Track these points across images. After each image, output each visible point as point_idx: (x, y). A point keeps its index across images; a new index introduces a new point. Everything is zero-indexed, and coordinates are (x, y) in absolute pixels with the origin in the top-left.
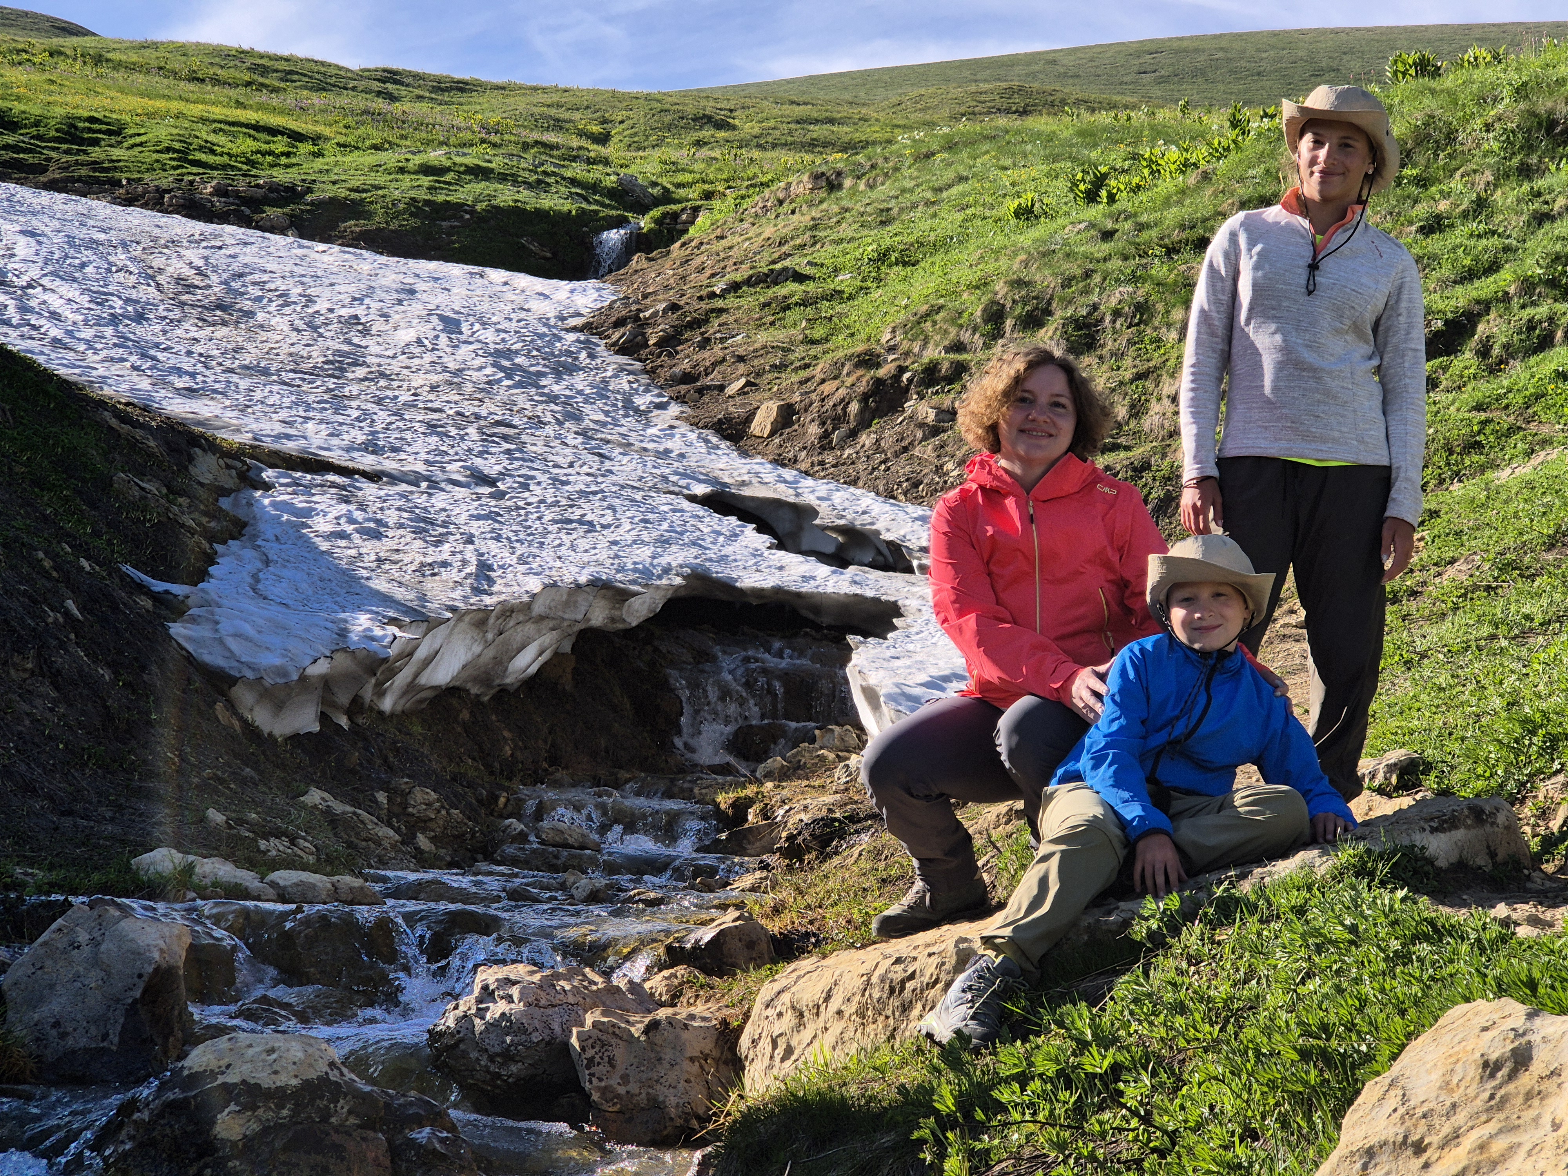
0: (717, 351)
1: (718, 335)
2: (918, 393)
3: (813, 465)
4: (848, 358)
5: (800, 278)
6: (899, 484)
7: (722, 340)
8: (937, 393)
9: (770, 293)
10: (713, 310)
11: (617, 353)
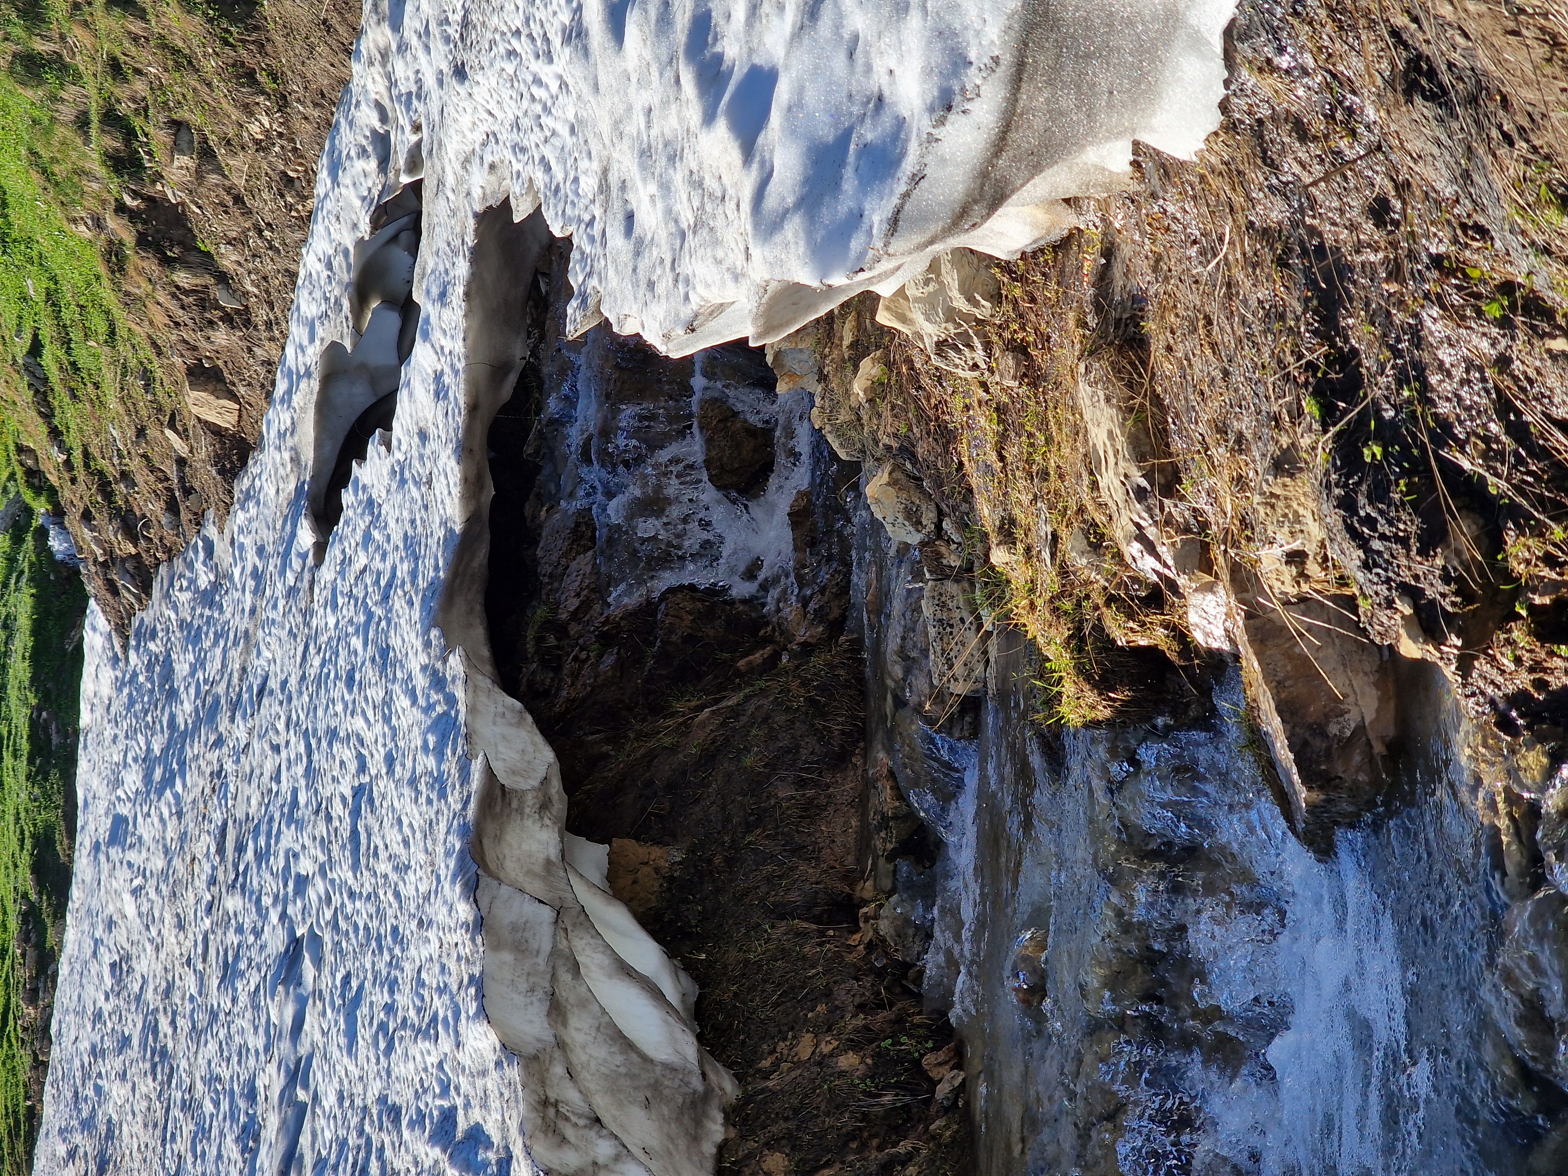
0: (135, 465)
1: (116, 461)
2: (154, 182)
3: (272, 339)
4: (117, 287)
5: (36, 348)
6: (290, 207)
7: (120, 456)
8: (149, 153)
9: (57, 388)
10: (87, 466)
11: (149, 595)
